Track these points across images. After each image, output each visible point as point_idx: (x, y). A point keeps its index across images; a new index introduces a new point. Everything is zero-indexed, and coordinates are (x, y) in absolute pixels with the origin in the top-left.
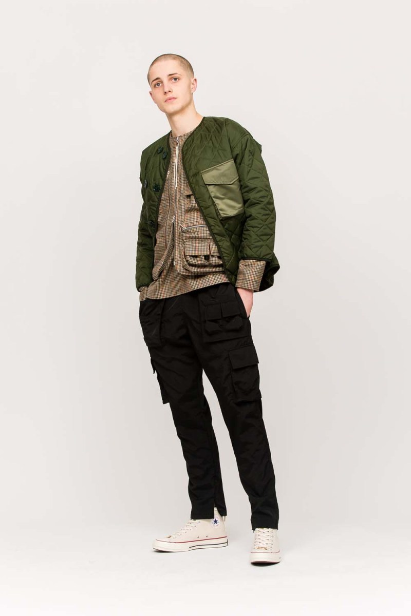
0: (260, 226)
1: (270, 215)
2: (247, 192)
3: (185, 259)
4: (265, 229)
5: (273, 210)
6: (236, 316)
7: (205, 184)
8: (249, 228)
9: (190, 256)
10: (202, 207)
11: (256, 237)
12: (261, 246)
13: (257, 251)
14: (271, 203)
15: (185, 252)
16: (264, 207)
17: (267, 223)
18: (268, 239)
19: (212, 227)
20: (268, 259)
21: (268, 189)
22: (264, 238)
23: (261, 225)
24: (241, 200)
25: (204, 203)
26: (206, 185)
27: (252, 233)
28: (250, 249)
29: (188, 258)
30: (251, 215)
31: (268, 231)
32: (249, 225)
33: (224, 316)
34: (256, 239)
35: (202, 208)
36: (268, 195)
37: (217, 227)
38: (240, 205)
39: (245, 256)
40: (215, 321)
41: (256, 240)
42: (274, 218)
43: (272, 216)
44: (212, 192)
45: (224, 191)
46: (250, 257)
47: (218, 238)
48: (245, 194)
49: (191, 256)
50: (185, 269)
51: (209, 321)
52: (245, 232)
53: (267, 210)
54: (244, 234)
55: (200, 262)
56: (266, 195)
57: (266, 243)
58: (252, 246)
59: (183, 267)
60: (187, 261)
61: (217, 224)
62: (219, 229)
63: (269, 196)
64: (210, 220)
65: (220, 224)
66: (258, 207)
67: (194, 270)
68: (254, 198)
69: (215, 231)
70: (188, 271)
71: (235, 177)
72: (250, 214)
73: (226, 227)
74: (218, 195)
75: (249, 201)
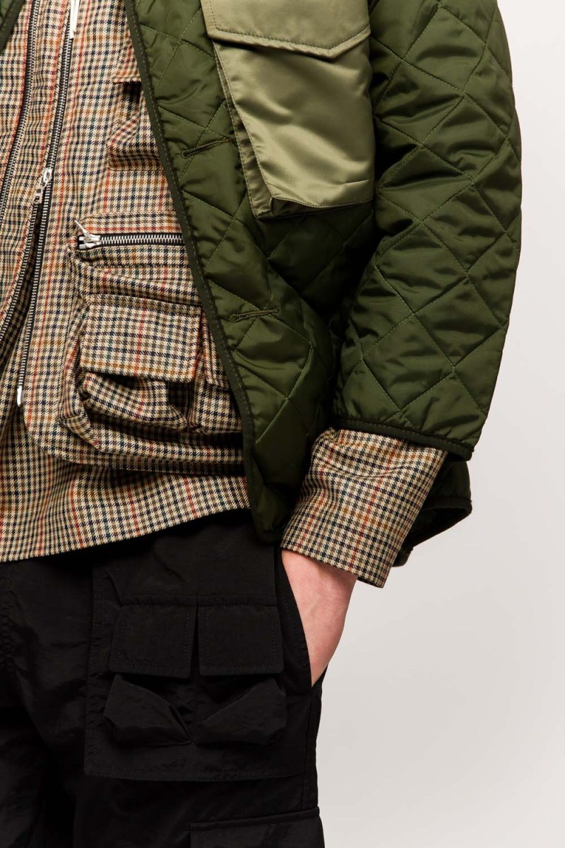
0: (445, 280)
1: (498, 236)
2: (403, 111)
3: (79, 384)
4: (464, 297)
5: (514, 216)
6: (262, 678)
7: (205, 35)
8: (387, 285)
9: (99, 374)
10: (176, 140)
11: (416, 329)
12: (437, 376)
13: (413, 397)
14: (509, 181)
15: (78, 353)
16: (476, 194)
17: (478, 269)
18: (470, 349)
19: (205, 247)
20: (454, 440)
21: (500, 112)
22: (456, 338)
23: (452, 279)
24: (365, 141)
25: (184, 122)
26: (211, 40)
27: (397, 308)
28: (381, 381)
29: (91, 384)
30: (404, 224)
31: (476, 309)
32: (387, 270)
33: (204, 670)
34: (413, 338)
35: (174, 147)
36: (501, 142)
37: (226, 247)
38: (358, 167)
39: (352, 411)
40: (160, 685)
41: (415, 346)
42: (512, 251)
43: (504, 243)
44: (235, 79)
45: (292, 84)
46: (376, 422)
47: (225, 301)
48: (392, 120)
49: (107, 376)
50: (70, 434)
51: (128, 677)
52: (364, 301)
53: (483, 212)
54: (361, 310)
55: (145, 413)
56: (493, 141)
57: (460, 366)
58: (392, 371)
59: (62, 421)
60: (85, 396)
61: (231, 232)
62: (237, 258)
63: (506, 150)
64: (198, 207)
65: (243, 237)
66: (444, 189)
67: (112, 441)
68: (434, 148)
69: (213, 267)
70: (84, 443)
71: (352, 27)
72: (404, 215)
73: (274, 255)
74: (262, 97)
75: (408, 158)
